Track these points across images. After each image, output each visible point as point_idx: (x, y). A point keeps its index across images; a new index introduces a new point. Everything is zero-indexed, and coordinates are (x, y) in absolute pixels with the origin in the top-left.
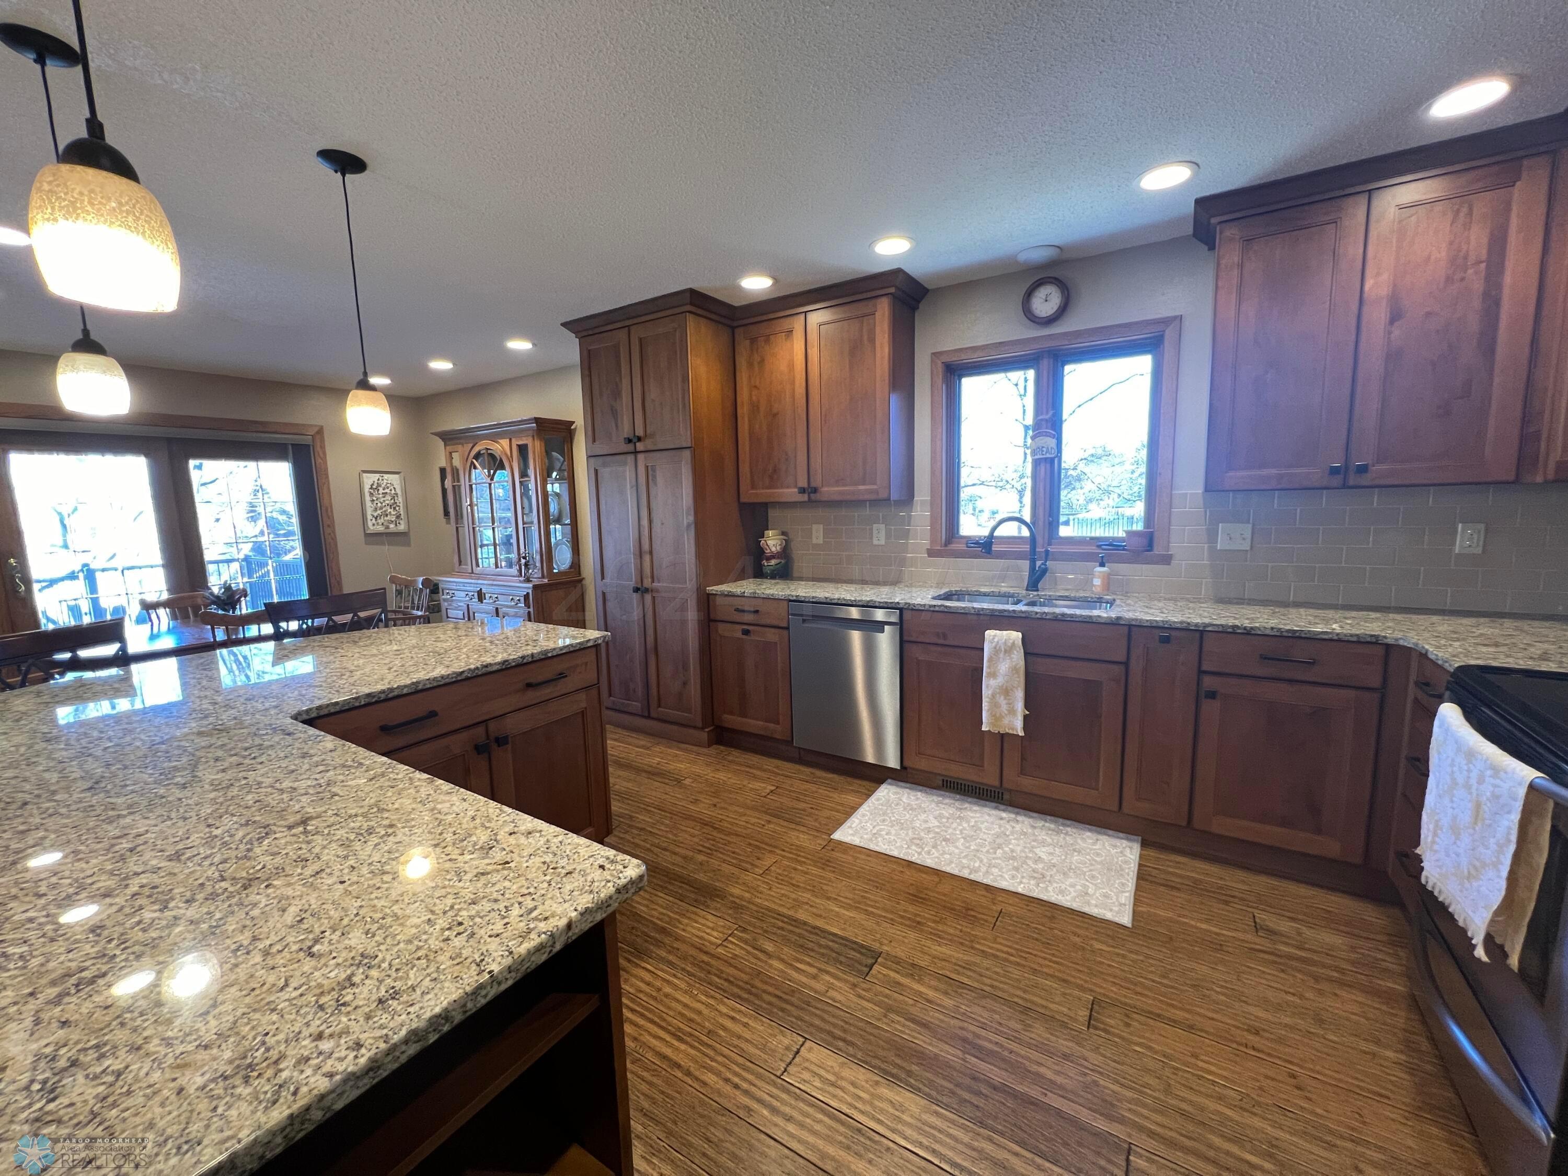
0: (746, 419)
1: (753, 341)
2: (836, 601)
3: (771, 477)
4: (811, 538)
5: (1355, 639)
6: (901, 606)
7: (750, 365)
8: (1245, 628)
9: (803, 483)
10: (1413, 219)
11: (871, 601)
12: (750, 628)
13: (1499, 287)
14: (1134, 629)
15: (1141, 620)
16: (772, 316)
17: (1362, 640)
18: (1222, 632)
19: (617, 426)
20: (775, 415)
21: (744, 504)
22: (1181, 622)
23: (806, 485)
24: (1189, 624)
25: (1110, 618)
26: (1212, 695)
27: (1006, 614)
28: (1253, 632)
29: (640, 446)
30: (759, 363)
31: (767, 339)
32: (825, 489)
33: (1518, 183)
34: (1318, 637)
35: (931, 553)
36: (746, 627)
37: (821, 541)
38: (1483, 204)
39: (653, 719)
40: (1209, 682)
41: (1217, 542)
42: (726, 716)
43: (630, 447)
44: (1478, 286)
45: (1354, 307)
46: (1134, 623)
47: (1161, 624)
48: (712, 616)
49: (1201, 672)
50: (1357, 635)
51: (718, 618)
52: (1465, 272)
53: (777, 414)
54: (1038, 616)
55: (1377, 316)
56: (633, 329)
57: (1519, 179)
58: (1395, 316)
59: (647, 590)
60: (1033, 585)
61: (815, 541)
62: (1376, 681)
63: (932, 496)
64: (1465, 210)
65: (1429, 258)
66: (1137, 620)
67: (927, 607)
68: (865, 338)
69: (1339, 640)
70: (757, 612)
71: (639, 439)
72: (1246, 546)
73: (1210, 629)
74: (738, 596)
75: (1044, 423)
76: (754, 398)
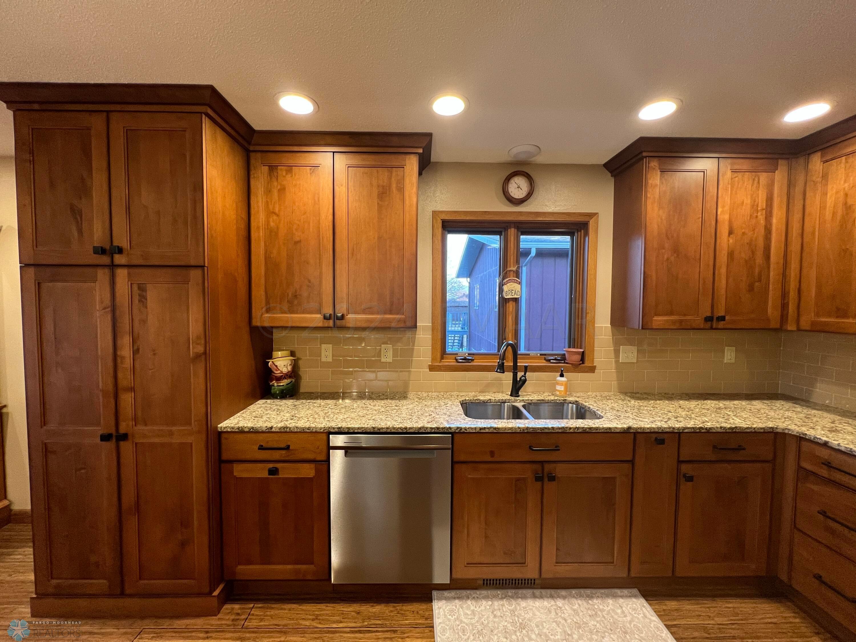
0: (262, 244)
1: (272, 168)
2: (384, 430)
3: (290, 302)
4: (320, 356)
5: (762, 431)
6: (453, 430)
7: (268, 192)
8: (706, 429)
9: (328, 311)
10: (737, 179)
11: (423, 427)
12: (278, 465)
13: (771, 225)
14: (638, 436)
15: (644, 428)
16: (296, 149)
17: (766, 431)
18: (693, 432)
19: (80, 231)
20: (297, 243)
21: (257, 327)
22: (670, 428)
23: (331, 312)
24: (674, 428)
25: (623, 428)
26: (690, 479)
27: (547, 431)
28: (711, 431)
29: (119, 259)
30: (279, 190)
31: (290, 169)
32: (350, 316)
33: (777, 172)
34: (745, 431)
35: (432, 368)
36: (271, 465)
37: (330, 359)
38: (764, 177)
39: (131, 596)
40: (685, 468)
41: (619, 358)
42: (240, 567)
43: (105, 260)
44: (762, 222)
45: (714, 223)
46: (639, 431)
47: (657, 430)
48: (225, 456)
49: (680, 462)
50: (764, 428)
51: (232, 458)
52: (757, 213)
53: (300, 242)
54: (571, 431)
55: (724, 230)
56: (114, 117)
57: (777, 170)
58: (730, 233)
59: (124, 437)
60: (515, 391)
61: (324, 359)
62: (770, 457)
63: (433, 323)
64: (757, 179)
65: (743, 203)
66: (641, 428)
67: (478, 430)
68: (394, 186)
69: (755, 432)
70: (288, 448)
71: (120, 251)
72: (635, 361)
73: (686, 431)
74: (263, 432)
75: (512, 273)
76: (272, 224)
